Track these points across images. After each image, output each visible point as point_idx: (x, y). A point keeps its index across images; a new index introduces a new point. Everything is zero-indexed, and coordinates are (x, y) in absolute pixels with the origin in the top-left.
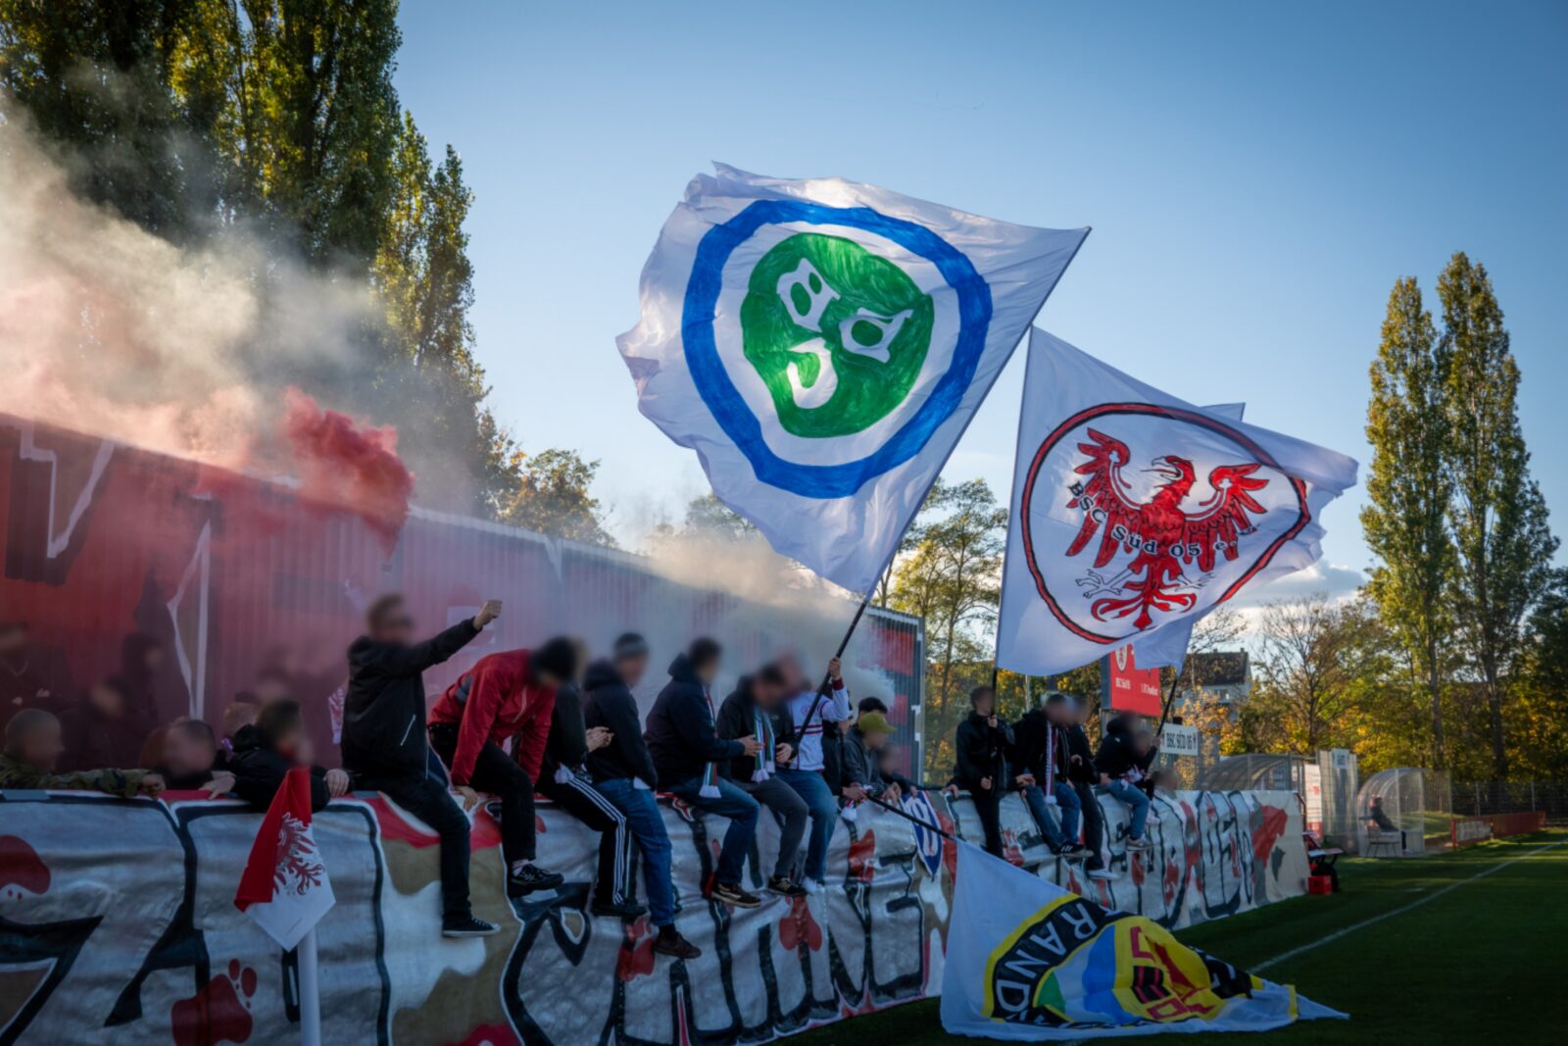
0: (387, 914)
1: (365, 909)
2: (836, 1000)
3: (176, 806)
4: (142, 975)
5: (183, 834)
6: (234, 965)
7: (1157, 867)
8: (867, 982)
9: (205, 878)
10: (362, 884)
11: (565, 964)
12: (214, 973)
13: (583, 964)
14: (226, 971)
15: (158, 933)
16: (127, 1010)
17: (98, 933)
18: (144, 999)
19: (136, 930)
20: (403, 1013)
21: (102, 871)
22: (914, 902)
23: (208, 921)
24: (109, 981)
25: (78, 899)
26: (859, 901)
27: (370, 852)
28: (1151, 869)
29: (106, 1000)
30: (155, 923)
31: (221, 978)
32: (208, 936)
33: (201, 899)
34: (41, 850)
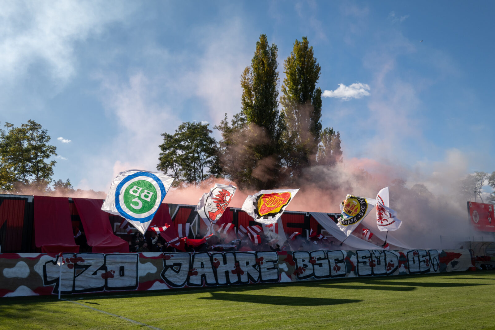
0: (139, 266)
1: (135, 265)
2: (248, 281)
3: (105, 254)
4: (97, 270)
5: (105, 258)
6: (111, 270)
7: (383, 263)
8: (259, 279)
9: (107, 261)
10: (134, 262)
11: (175, 273)
12: (108, 271)
13: (179, 273)
14: (110, 271)
15: (100, 267)
16: (95, 273)
17: (91, 266)
18: (97, 273)
19: (98, 266)
20: (141, 277)
21: (92, 260)
22: (277, 268)
23: (108, 266)
24: (93, 271)
25: (88, 263)
26: (257, 268)
27: (136, 259)
28: (379, 264)
29: (92, 273)
30: (100, 266)
31: (109, 272)
32: (108, 267)
33: (106, 263)
34: (83, 258)
